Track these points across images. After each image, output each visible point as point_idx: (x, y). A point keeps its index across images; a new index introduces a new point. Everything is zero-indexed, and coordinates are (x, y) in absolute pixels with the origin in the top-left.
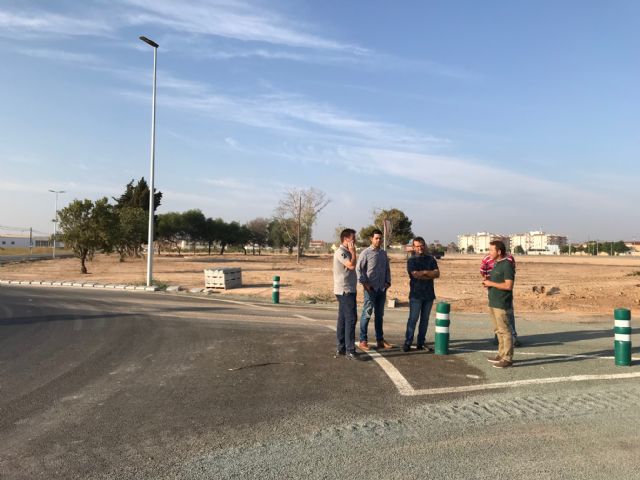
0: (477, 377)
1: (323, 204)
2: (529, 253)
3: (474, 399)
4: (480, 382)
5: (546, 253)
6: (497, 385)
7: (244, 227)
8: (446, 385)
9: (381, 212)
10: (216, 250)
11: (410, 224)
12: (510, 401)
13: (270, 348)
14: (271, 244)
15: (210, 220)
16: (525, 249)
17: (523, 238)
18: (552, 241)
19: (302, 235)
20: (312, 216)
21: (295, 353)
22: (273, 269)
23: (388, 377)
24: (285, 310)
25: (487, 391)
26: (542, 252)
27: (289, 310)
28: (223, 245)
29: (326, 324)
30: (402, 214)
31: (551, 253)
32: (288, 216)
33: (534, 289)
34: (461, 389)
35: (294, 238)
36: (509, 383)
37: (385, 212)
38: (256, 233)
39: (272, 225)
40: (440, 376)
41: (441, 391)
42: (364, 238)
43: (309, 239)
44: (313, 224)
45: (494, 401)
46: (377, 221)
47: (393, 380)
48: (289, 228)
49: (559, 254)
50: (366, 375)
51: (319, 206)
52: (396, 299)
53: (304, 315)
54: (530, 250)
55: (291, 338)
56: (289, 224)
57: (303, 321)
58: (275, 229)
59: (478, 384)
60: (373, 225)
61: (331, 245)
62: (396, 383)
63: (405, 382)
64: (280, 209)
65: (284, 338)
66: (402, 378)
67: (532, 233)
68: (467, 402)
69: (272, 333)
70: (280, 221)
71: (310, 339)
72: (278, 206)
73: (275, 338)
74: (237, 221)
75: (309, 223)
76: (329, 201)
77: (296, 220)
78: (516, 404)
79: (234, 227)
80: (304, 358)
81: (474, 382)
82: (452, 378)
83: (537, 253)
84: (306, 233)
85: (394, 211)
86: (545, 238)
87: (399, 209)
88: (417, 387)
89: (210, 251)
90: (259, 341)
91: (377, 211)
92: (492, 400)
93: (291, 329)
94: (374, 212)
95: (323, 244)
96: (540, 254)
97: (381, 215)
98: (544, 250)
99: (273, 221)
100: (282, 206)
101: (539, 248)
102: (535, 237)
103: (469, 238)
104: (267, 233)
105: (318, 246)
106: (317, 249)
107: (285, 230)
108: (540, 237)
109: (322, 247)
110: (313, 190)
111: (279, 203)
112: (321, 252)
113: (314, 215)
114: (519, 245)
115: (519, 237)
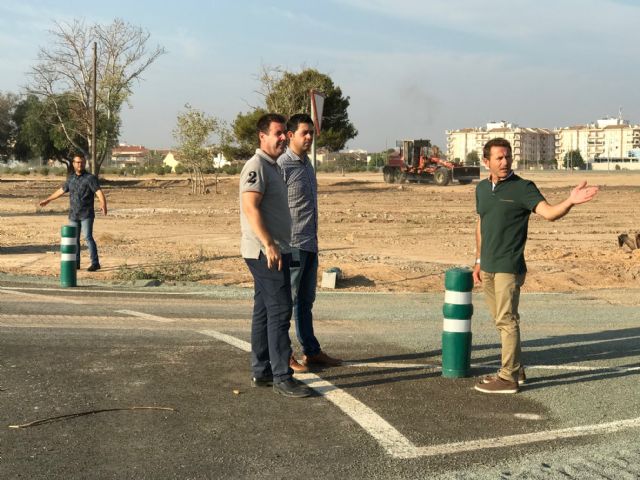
0: (535, 417)
1: (144, 60)
2: (596, 166)
3: (540, 457)
4: (543, 425)
5: (631, 166)
6: (578, 430)
8: (477, 434)
9: (281, 76)
11: (346, 104)
12: (611, 459)
13: (90, 381)
14: (23, 154)
16: (585, 159)
17: (584, 134)
20: (119, 87)
21: (148, 387)
22: (39, 213)
23: (356, 425)
24: (95, 301)
25: (561, 442)
26: (622, 165)
27: (104, 301)
29: (196, 326)
30: (328, 81)
32: (62, 87)
33: (622, 240)
34: (508, 440)
36: (602, 426)
37: (291, 78)
39: (23, 108)
40: (462, 418)
41: (470, 445)
42: (243, 137)
43: (112, 142)
44: (124, 106)
45: (579, 459)
46: (272, 98)
47: (370, 431)
48: (65, 116)
50: (311, 424)
52: (338, 270)
53: (142, 310)
54: (597, 160)
55: (128, 358)
56: (65, 106)
57: (144, 323)
58: (31, 118)
59: (539, 429)
60: (264, 107)
61: (162, 155)
62: (377, 436)
63: (395, 433)
64: (43, 70)
65: (111, 359)
66: (386, 425)
67: (602, 123)
68: (528, 464)
69: (81, 349)
70: (42, 98)
71: (172, 358)
72: (36, 63)
73: (91, 359)
75: (114, 105)
76: (160, 52)
77: (82, 97)
78: (623, 464)
80: (169, 396)
81: (531, 426)
82: (487, 422)
83: (612, 166)
84: (108, 129)
85: (310, 76)
86: (628, 134)
87: (321, 72)
88: (421, 442)
90: (58, 368)
91: (272, 74)
92: (575, 458)
93: (124, 340)
94: (266, 79)
95: (144, 153)
96: (618, 167)
97: (282, 84)
98: (627, 160)
99: (25, 98)
100: (46, 63)
101: (618, 156)
102: (608, 133)
103: (470, 135)
104: (10, 128)
105: (132, 159)
106: (130, 164)
107: (56, 120)
108: (619, 131)
109: (141, 161)
110: (119, 25)
111: (40, 56)
112: (142, 172)
113: (124, 85)
114: (575, 149)
115: (574, 132)
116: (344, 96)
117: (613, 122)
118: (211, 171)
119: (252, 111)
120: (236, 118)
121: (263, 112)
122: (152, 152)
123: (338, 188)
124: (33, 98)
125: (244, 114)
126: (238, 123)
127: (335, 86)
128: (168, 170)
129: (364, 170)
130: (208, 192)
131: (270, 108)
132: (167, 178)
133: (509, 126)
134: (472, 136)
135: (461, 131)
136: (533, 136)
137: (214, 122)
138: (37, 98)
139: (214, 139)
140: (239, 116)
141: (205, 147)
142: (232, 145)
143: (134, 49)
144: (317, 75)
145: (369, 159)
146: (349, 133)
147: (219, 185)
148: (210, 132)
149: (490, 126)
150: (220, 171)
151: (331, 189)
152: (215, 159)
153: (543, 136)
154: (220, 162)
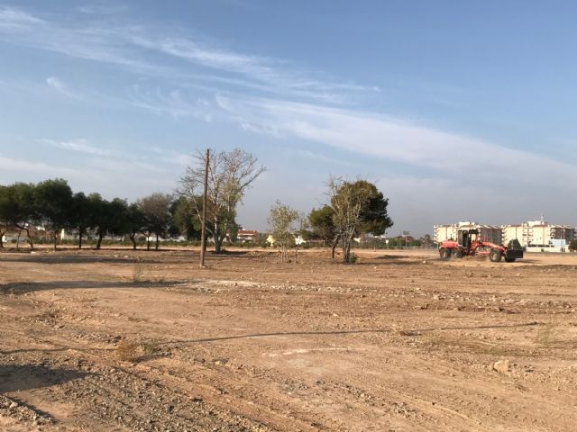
1: (252, 175)
2: (529, 249)
5: (550, 250)
7: (134, 207)
9: (342, 184)
10: (90, 241)
15: (81, 195)
16: (522, 245)
17: (520, 230)
18: (557, 234)
19: (221, 219)
20: (235, 192)
26: (546, 249)
28: (102, 233)
30: (374, 188)
31: (557, 249)
35: (209, 225)
37: (349, 185)
38: (152, 217)
39: (176, 204)
44: (239, 203)
46: (336, 199)
48: (201, 209)
49: (567, 250)
51: (247, 178)
54: (529, 246)
56: (203, 203)
58: (180, 209)
60: (330, 205)
61: (266, 236)
64: (188, 180)
67: (531, 224)
70: (188, 198)
72: (184, 175)
74: (122, 198)
75: (232, 202)
76: (263, 170)
77: (212, 198)
79: (117, 206)
83: (539, 249)
84: (228, 217)
85: (362, 184)
86: (548, 230)
87: (369, 181)
89: (80, 243)
91: (336, 182)
94: (332, 185)
95: (256, 235)
96: (542, 250)
97: (343, 188)
98: (548, 246)
99: (178, 198)
100: (191, 176)
101: (541, 243)
102: (534, 229)
103: (449, 229)
104: (168, 216)
105: (249, 238)
106: (247, 241)
107: (195, 212)
108: (541, 229)
109: (254, 239)
110: (238, 153)
111: (187, 172)
112: (254, 245)
113: (239, 190)
114: (514, 238)
115: (514, 229)
116: (385, 198)
117: (538, 223)
118: (294, 246)
119: (322, 207)
120: (311, 212)
121: (329, 208)
122: (261, 234)
123: (380, 261)
124: (183, 199)
125: (316, 209)
126: (312, 215)
127: (379, 191)
128: (269, 244)
129: (385, 248)
130: (290, 261)
131: (334, 205)
132: (268, 250)
133: (473, 224)
134: (450, 229)
135: (444, 226)
136: (488, 230)
137: (296, 213)
138: (185, 198)
139: (296, 225)
140: (313, 211)
141: (288, 230)
142: (307, 229)
143: (246, 167)
144: (366, 183)
145: (387, 242)
146: (388, 223)
147: (298, 256)
148: (293, 221)
149: (461, 224)
150: (299, 246)
151: (374, 261)
152: (296, 239)
153: (494, 230)
154: (299, 241)
